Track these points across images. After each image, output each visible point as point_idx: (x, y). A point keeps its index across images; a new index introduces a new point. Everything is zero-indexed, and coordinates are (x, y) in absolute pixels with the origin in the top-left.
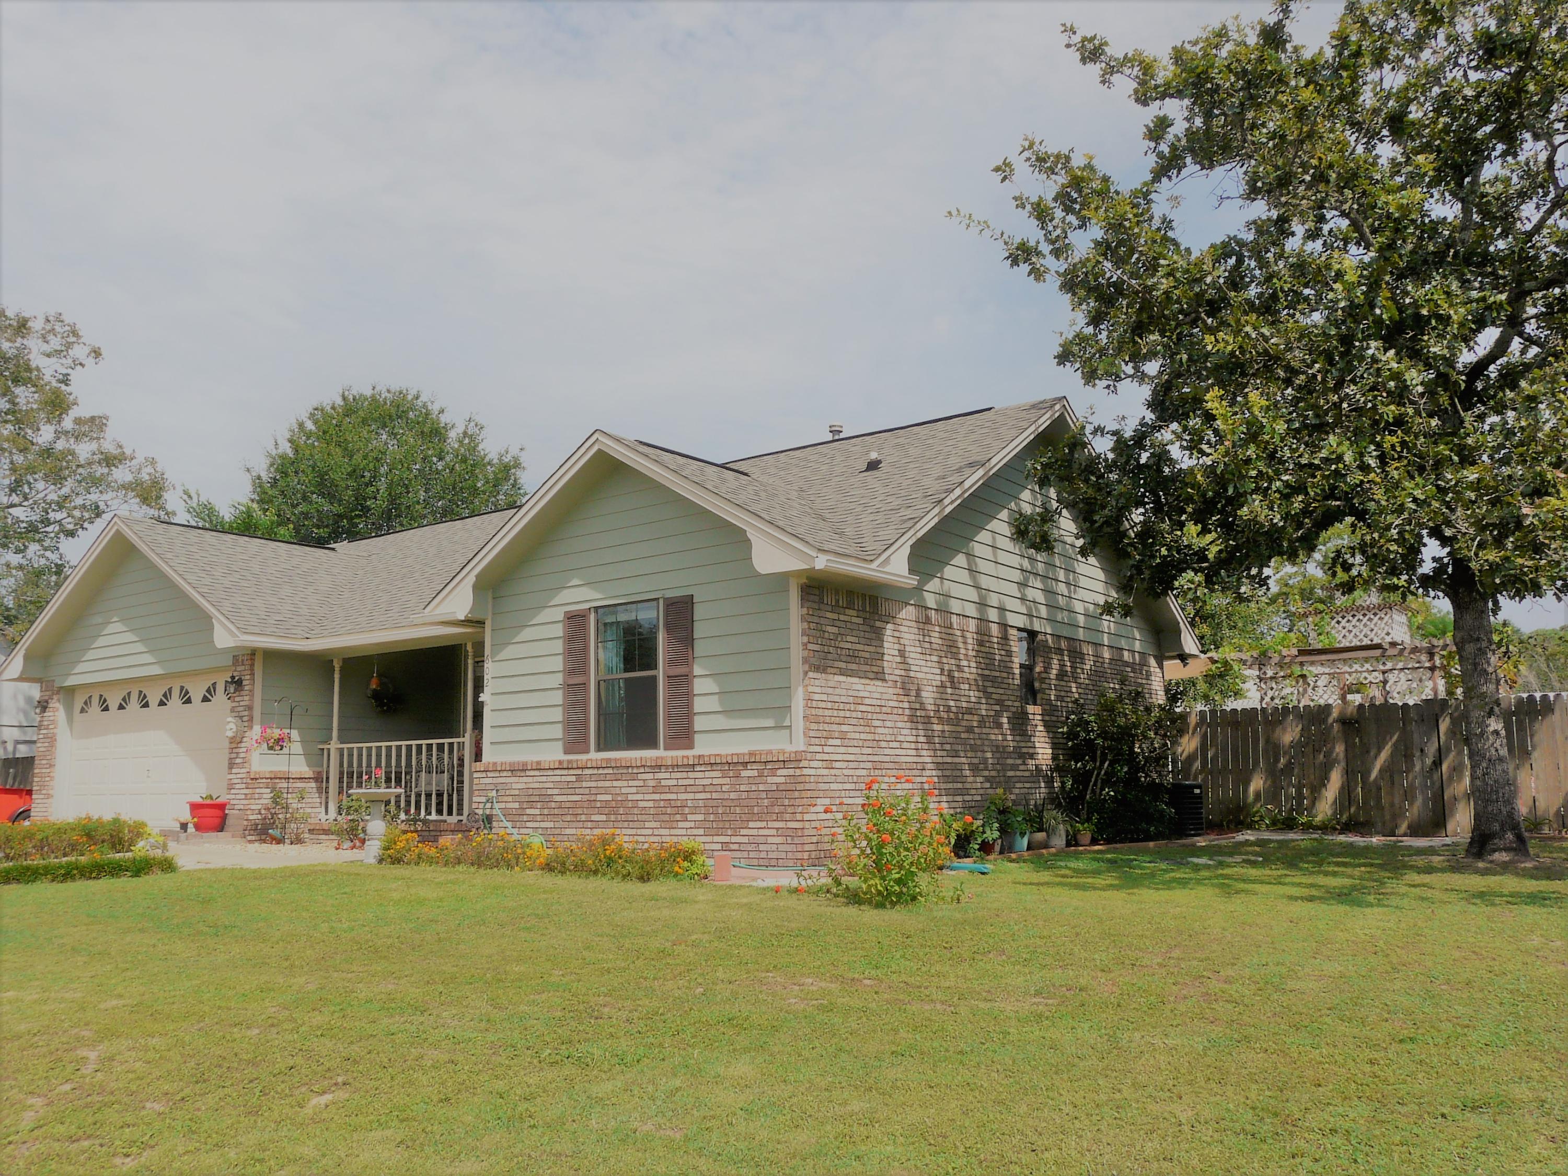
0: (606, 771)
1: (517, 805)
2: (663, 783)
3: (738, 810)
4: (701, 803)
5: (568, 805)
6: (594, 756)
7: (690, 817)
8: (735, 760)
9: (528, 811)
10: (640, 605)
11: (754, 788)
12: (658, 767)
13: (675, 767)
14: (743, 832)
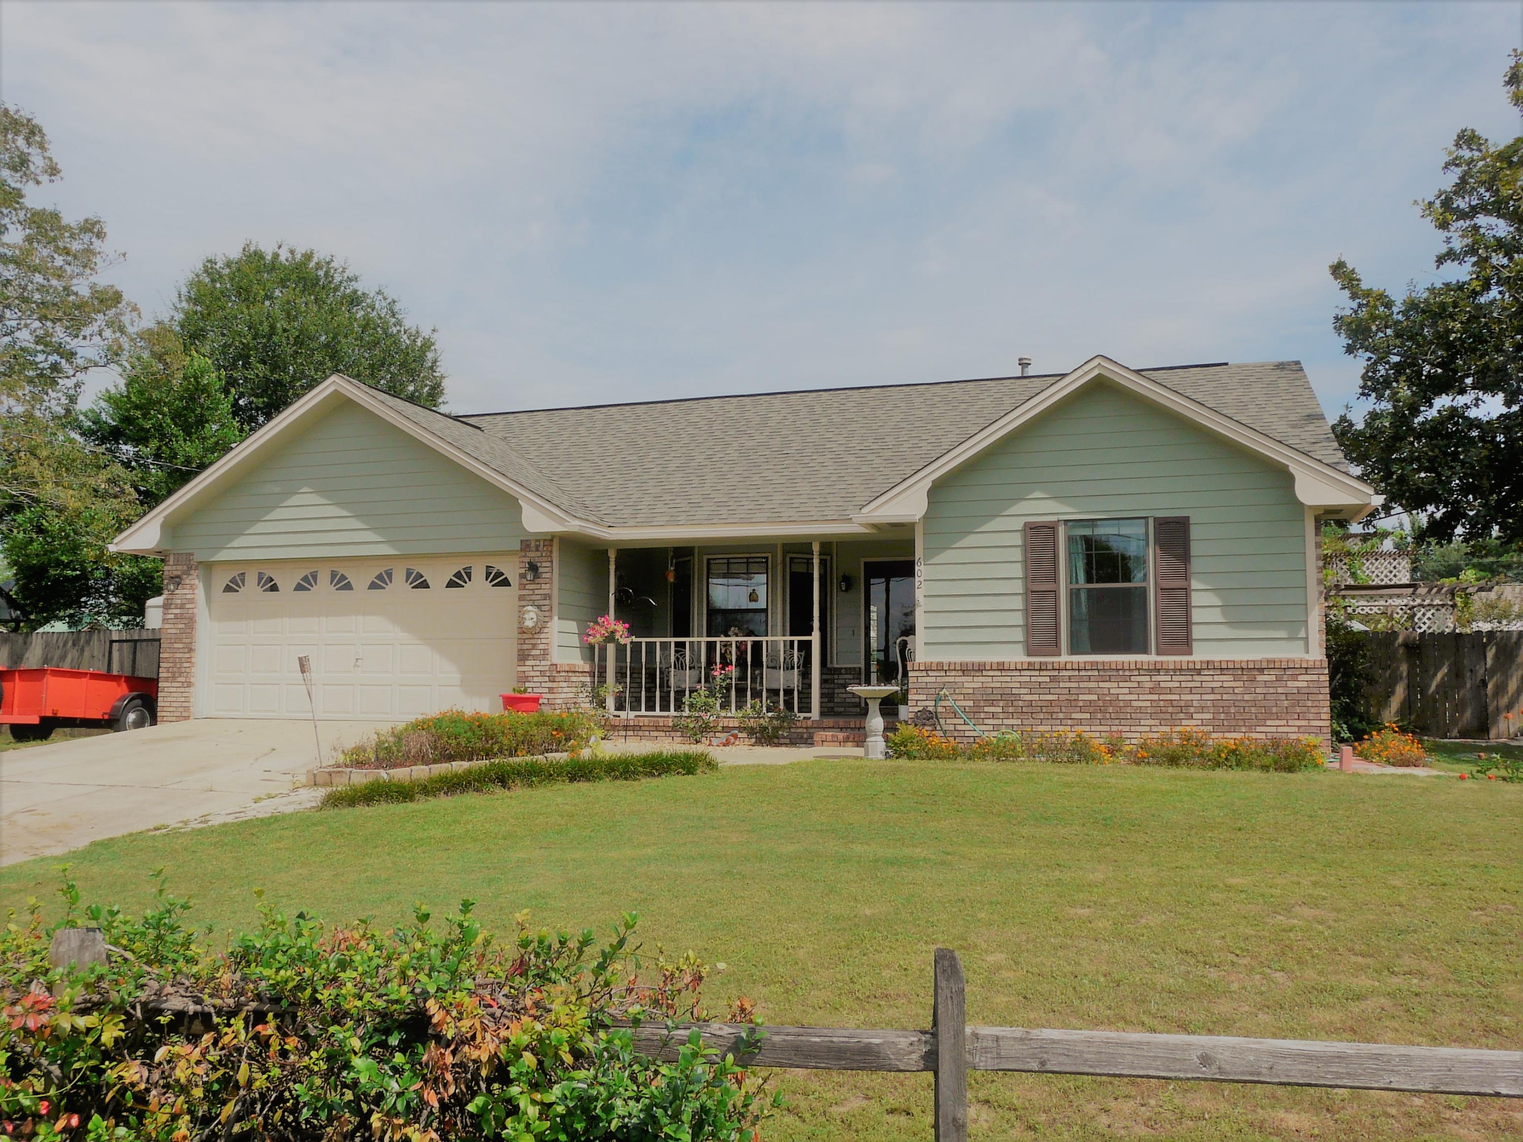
0: (1089, 673)
1: (971, 703)
2: (1162, 685)
3: (1253, 710)
4: (1209, 704)
5: (1040, 704)
6: (1065, 658)
7: (1195, 716)
8: (1251, 666)
9: (986, 709)
10: (1121, 522)
11: (1272, 690)
12: (1157, 670)
13: (1179, 670)
14: (1259, 729)
